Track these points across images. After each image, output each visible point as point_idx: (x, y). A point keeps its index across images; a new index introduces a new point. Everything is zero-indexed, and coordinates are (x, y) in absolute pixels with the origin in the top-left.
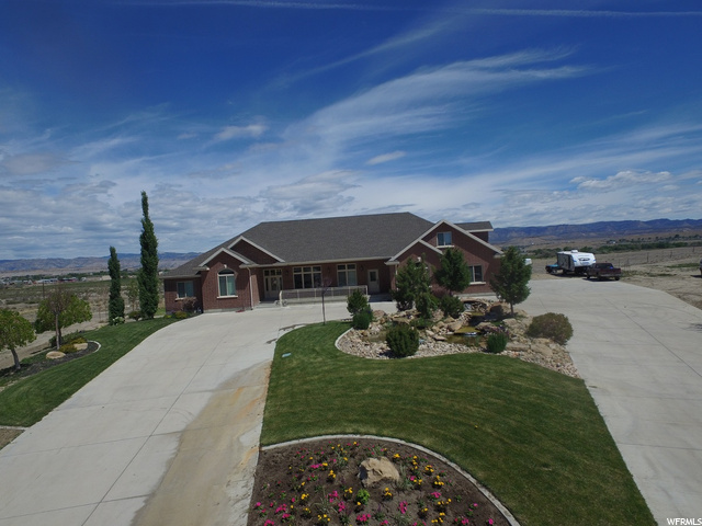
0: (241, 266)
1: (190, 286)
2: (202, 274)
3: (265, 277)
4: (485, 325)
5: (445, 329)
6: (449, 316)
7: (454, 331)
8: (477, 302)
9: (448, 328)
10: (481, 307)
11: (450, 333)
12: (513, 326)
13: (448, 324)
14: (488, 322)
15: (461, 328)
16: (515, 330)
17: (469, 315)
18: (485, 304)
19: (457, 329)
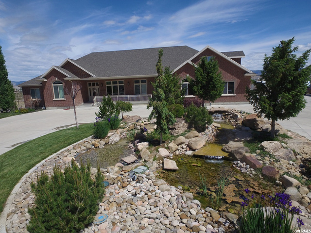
0: (65, 79)
1: (38, 91)
2: (44, 83)
3: (89, 87)
4: (235, 146)
5: (185, 147)
6: (193, 129)
7: (194, 150)
8: (228, 112)
9: (188, 146)
10: (231, 117)
11: (190, 153)
12: (277, 154)
13: (190, 139)
14: (241, 141)
15: (204, 146)
16: (281, 162)
17: (218, 127)
18: (236, 116)
19: (198, 147)
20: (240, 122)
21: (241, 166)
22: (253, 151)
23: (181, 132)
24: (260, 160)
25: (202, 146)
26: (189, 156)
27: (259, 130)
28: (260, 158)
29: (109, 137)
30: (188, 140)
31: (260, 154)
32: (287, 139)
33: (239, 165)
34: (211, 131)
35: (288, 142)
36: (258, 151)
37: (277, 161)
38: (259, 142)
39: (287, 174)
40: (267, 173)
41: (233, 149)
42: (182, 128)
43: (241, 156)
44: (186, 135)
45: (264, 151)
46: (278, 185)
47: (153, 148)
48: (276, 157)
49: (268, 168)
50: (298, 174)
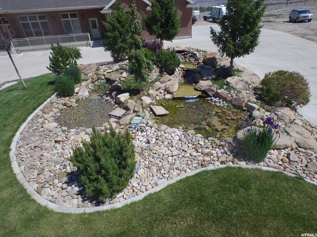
4: (206, 85)
5: (163, 91)
6: (165, 73)
7: (172, 93)
8: (187, 52)
9: (165, 90)
10: (190, 56)
11: (168, 96)
12: (238, 87)
13: (165, 84)
14: (208, 79)
15: (179, 88)
16: (242, 93)
17: (183, 68)
18: (195, 54)
19: (175, 90)
20: (201, 61)
21: (215, 101)
22: (221, 87)
23: (154, 77)
24: (228, 94)
25: (177, 88)
26: (169, 99)
27: (218, 67)
28: (228, 92)
29: (77, 93)
30: (164, 85)
31: (226, 89)
32: (240, 73)
33: (213, 101)
34: (178, 73)
35: (242, 75)
36: (225, 87)
37: (240, 92)
38: (222, 78)
39: (249, 101)
40: (235, 103)
41: (204, 88)
42: (155, 74)
43: (213, 93)
44: (161, 80)
45: (229, 86)
46: (244, 111)
47: (135, 97)
48: (238, 90)
49: (235, 99)
50: (255, 100)
